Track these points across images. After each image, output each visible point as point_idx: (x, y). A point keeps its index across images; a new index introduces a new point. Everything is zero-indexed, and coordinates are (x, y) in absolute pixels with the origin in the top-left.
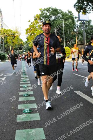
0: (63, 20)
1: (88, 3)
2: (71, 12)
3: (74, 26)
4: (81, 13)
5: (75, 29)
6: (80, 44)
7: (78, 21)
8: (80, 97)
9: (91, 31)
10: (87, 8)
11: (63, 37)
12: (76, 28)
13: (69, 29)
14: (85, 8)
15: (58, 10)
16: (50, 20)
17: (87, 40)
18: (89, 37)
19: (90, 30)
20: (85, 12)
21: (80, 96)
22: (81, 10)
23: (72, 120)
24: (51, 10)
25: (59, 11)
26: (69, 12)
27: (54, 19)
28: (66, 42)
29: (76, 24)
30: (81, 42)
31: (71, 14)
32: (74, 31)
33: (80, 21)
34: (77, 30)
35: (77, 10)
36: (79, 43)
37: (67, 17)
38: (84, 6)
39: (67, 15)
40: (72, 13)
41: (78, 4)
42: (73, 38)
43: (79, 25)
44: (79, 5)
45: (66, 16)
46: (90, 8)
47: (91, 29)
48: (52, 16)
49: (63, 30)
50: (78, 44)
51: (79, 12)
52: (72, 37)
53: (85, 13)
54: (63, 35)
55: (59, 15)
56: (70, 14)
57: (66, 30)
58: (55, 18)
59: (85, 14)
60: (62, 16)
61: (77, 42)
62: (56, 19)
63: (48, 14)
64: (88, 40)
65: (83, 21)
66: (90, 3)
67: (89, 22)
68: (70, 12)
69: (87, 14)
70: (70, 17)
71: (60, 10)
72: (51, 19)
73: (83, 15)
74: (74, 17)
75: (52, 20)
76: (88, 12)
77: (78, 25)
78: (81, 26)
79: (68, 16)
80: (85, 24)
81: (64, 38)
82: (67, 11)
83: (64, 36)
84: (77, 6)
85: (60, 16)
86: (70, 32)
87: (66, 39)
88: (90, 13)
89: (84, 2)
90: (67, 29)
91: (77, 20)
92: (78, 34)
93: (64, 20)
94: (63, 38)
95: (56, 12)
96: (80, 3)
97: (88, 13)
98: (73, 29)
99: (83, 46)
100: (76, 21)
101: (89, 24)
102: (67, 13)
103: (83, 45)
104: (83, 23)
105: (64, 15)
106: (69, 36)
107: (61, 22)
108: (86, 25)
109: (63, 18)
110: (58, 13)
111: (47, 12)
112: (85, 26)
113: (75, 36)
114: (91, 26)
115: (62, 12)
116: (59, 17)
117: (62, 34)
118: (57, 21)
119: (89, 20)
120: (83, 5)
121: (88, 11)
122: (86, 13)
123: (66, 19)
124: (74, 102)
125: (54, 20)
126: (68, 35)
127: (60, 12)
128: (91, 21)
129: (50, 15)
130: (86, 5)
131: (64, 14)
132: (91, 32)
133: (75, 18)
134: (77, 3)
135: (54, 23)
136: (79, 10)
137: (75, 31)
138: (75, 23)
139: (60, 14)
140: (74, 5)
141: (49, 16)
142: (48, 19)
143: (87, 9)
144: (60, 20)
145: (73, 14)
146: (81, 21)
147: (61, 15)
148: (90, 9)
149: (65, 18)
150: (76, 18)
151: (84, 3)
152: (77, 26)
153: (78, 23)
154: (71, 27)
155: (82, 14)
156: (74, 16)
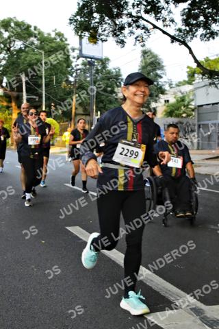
0: (42, 54)
1: (102, 17)
2: (63, 35)
3: (70, 69)
4: (85, 40)
5: (72, 76)
6: (82, 113)
7: (78, 58)
8: (80, 241)
9: (107, 84)
10: (100, 28)
11: (42, 94)
12: (74, 75)
13: (56, 74)
14: (95, 29)
15: (31, 27)
16: (9, 50)
17: (97, 103)
18: (103, 98)
19: (106, 81)
20: (94, 38)
21: (81, 238)
22: (87, 33)
23: (60, 297)
24: (12, 25)
25: (32, 29)
26: (56, 34)
27: (21, 48)
28: (48, 106)
29: (73, 65)
30: (85, 110)
31: (61, 40)
32: (67, 81)
33: (84, 59)
34: (75, 80)
35: (77, 32)
36: (80, 111)
37: (52, 47)
38: (94, 23)
39: (52, 40)
40: (65, 36)
41: (78, 17)
42: (65, 97)
43: (80, 67)
44: (81, 21)
45: (50, 44)
46: (107, 29)
47: (109, 79)
48: (14, 41)
49: (41, 77)
50: (77, 112)
51: (81, 37)
52: (62, 95)
53: (95, 40)
54: (42, 90)
55: (32, 39)
56: (58, 40)
57: (49, 76)
58: (22, 46)
59: (95, 43)
60: (41, 43)
61: (76, 109)
62: (25, 48)
63: (6, 35)
64: (101, 105)
65: (90, 60)
66: (107, 18)
67: (104, 62)
68: (59, 35)
69: (100, 42)
70: (59, 46)
71: (35, 28)
72: (12, 49)
73: (91, 45)
74: (69, 47)
75: (15, 50)
76: (101, 39)
77: (78, 67)
78: (84, 71)
79: (53, 45)
80: (94, 65)
81: (44, 95)
82: (54, 31)
83: (44, 92)
84: (76, 21)
85: (36, 42)
86: (59, 83)
87: (48, 99)
88: (106, 41)
89: (92, 13)
90: (51, 75)
91: (76, 56)
92: (77, 89)
93: (45, 52)
94: (41, 97)
95: (25, 32)
96: (84, 15)
97: (103, 41)
98: (67, 77)
99: (88, 118)
100: (74, 58)
101: (104, 67)
102: (53, 35)
103: (89, 115)
104: (91, 64)
105: (44, 40)
106: (56, 94)
107: (38, 57)
108: (97, 70)
109: (41, 48)
110: (31, 35)
111: (3, 31)
112: (94, 72)
113: (70, 94)
114: (109, 72)
115: (39, 33)
116: (32, 43)
117: (40, 86)
118: (27, 52)
119: (104, 58)
120: (90, 20)
121: (102, 37)
122: (97, 40)
123: (50, 51)
124: (65, 253)
125: (20, 50)
126: (53, 91)
127: (36, 32)
128: (107, 60)
129: (9, 38)
130: (97, 20)
131: (46, 38)
132: (107, 86)
133: (70, 51)
134: (78, 14)
135: (18, 58)
136: (82, 32)
137: (71, 82)
138: (72, 62)
139: (35, 37)
140: (70, 20)
141: (9, 41)
142: (5, 46)
143: (100, 31)
144: (34, 51)
145: (66, 40)
146: (86, 57)
147: (38, 40)
148: (106, 32)
149: (47, 48)
150: (73, 50)
151: (93, 17)
152: (77, 70)
153: (77, 63)
154: (61, 72)
155: (88, 42)
156: (68, 44)
